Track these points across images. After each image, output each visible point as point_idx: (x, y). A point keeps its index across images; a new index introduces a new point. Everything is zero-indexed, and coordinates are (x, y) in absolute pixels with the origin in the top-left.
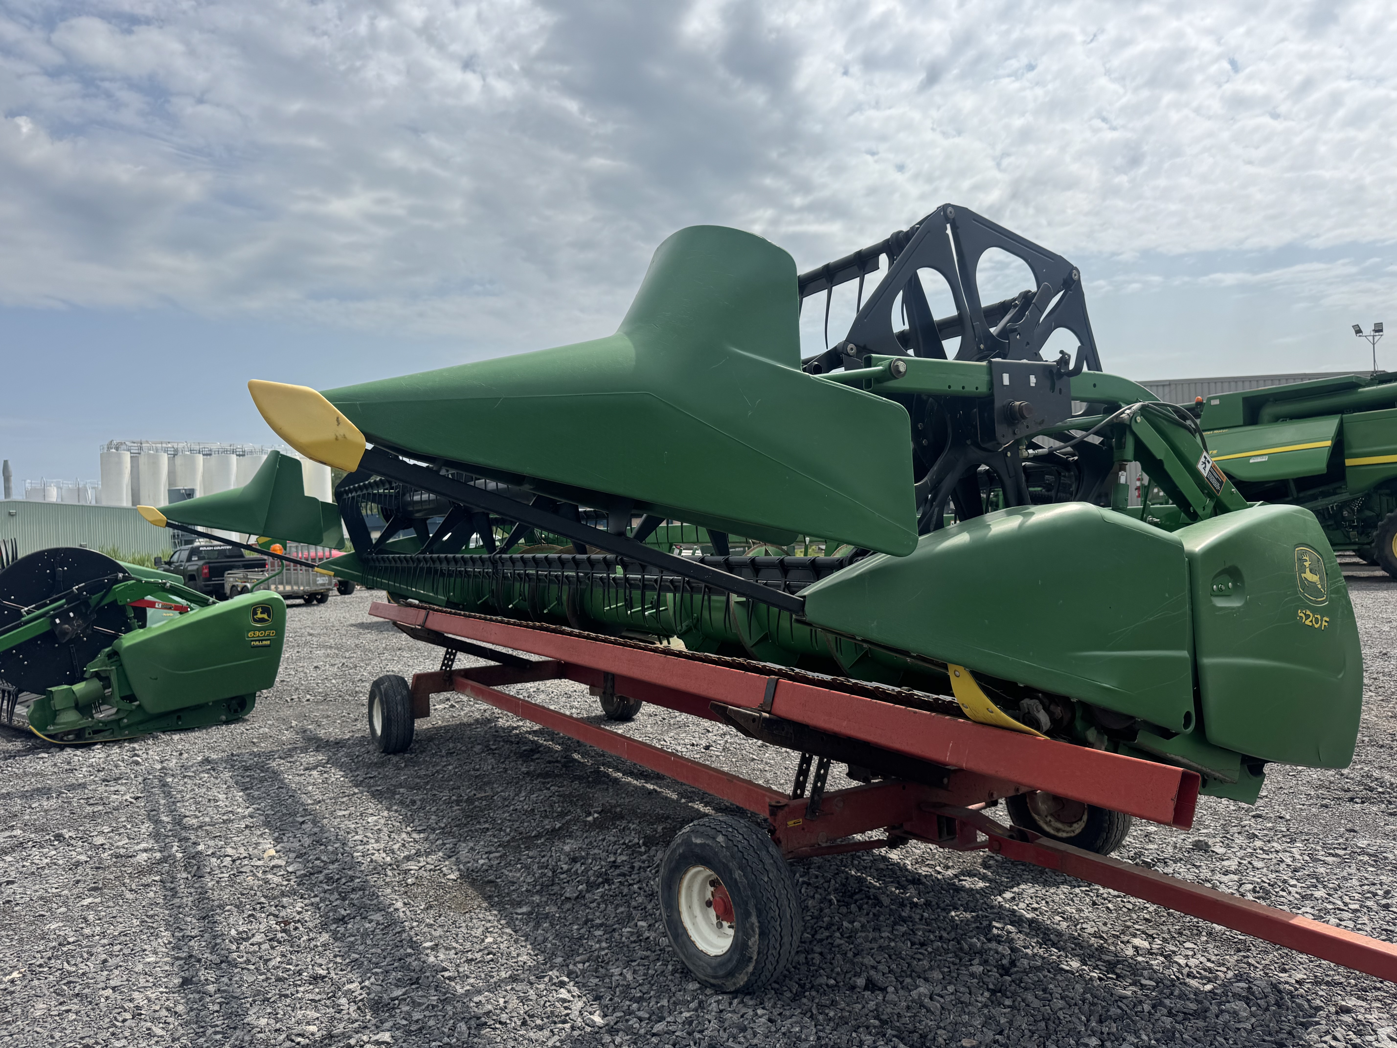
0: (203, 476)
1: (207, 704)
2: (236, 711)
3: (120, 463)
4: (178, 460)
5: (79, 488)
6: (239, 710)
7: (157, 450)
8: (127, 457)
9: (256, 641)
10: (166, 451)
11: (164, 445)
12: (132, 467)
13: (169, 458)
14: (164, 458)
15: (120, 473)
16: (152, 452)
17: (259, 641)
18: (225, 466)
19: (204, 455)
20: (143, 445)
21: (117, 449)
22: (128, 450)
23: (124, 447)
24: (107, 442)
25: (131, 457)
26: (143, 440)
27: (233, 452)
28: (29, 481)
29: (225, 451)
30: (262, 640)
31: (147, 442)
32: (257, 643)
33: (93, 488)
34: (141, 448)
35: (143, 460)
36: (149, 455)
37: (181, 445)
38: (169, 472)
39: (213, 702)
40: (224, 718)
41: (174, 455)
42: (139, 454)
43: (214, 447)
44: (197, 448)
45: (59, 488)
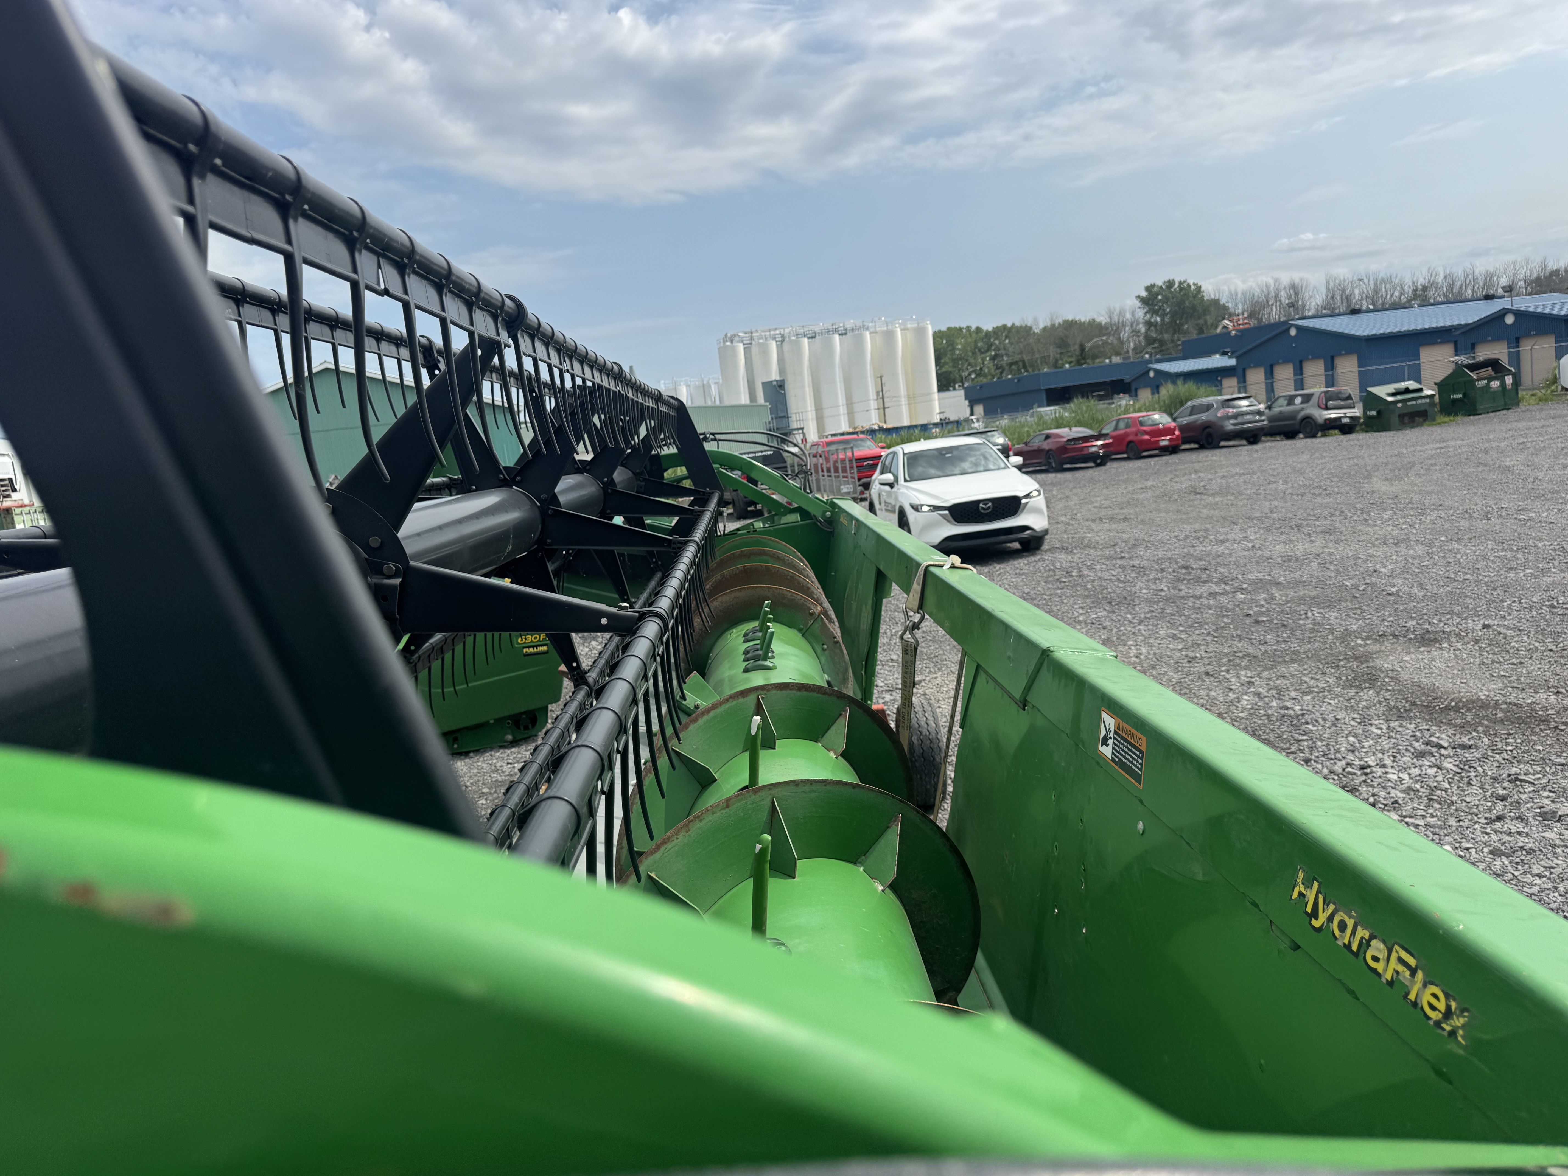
0: (810, 360)
1: (488, 722)
2: (526, 728)
3: (734, 355)
4: (786, 346)
5: (703, 385)
6: (530, 726)
7: (766, 338)
8: (741, 347)
9: (528, 647)
10: (774, 339)
11: (772, 333)
12: (746, 358)
13: (777, 346)
14: (773, 345)
15: (736, 367)
16: (761, 341)
17: (533, 647)
18: (829, 348)
19: (809, 338)
20: (754, 335)
21: (732, 341)
22: (742, 341)
23: (737, 339)
24: (722, 336)
25: (745, 348)
26: (754, 330)
27: (836, 331)
28: (662, 382)
29: (828, 331)
30: (537, 646)
31: (757, 331)
32: (531, 650)
33: (716, 383)
34: (751, 338)
35: (755, 350)
36: (759, 344)
37: (787, 331)
38: (778, 360)
39: (495, 720)
40: (509, 737)
41: (782, 341)
42: (751, 344)
43: (817, 329)
44: (801, 331)
45: (688, 386)
